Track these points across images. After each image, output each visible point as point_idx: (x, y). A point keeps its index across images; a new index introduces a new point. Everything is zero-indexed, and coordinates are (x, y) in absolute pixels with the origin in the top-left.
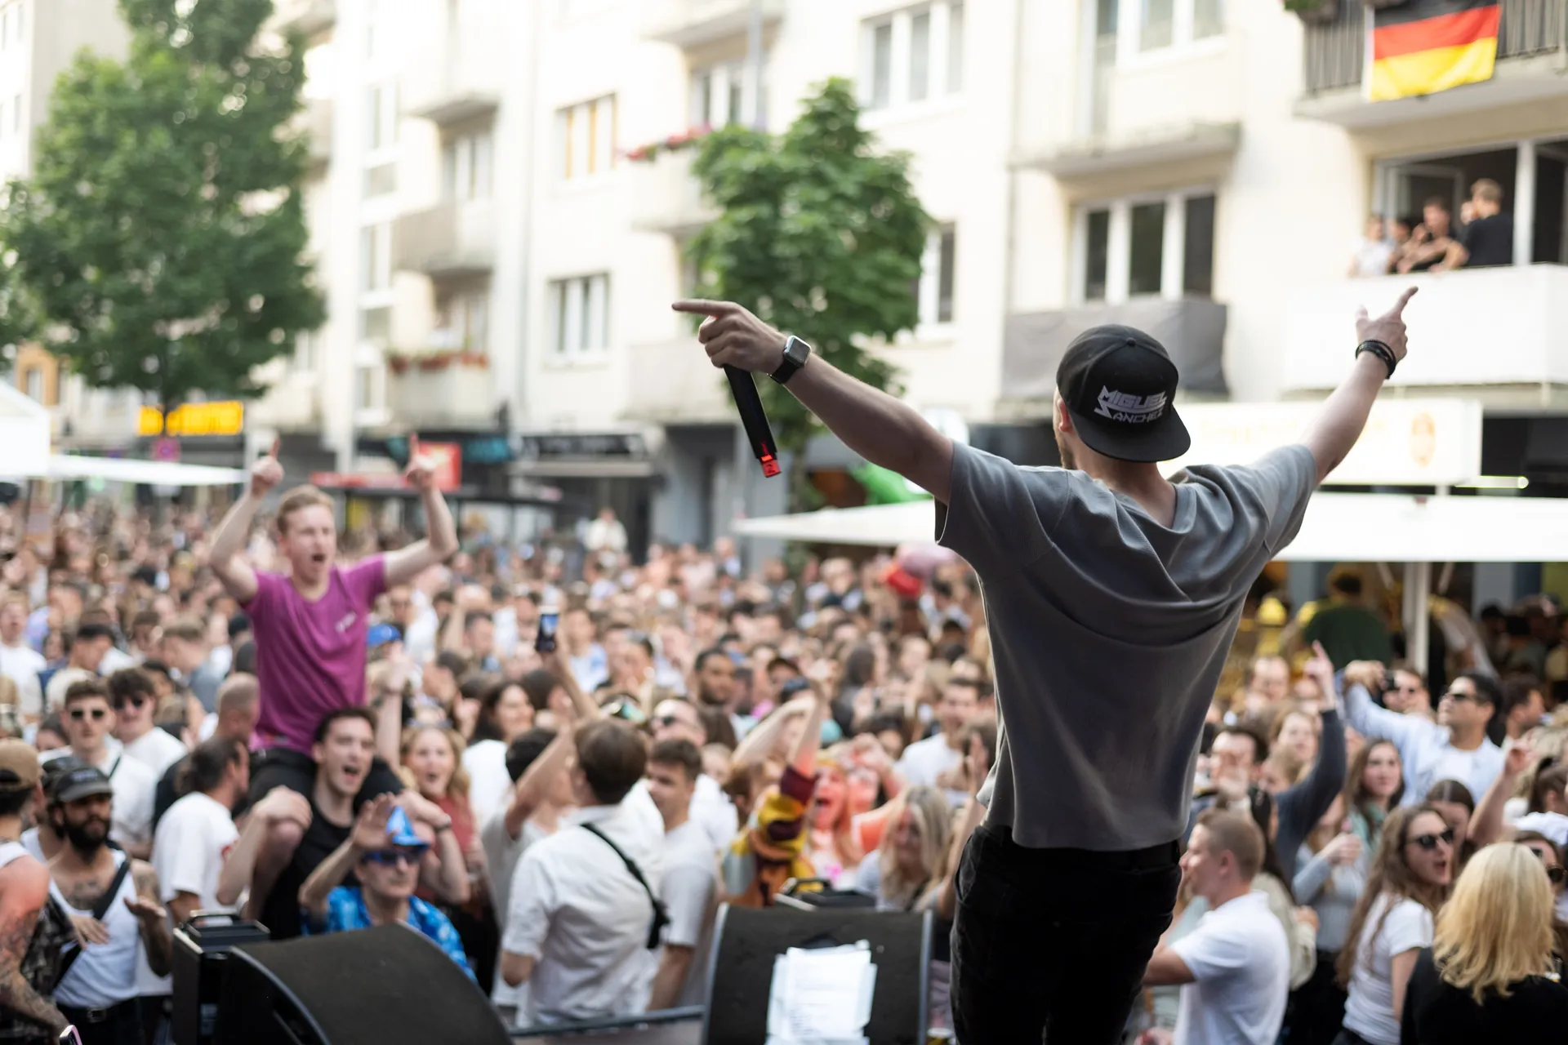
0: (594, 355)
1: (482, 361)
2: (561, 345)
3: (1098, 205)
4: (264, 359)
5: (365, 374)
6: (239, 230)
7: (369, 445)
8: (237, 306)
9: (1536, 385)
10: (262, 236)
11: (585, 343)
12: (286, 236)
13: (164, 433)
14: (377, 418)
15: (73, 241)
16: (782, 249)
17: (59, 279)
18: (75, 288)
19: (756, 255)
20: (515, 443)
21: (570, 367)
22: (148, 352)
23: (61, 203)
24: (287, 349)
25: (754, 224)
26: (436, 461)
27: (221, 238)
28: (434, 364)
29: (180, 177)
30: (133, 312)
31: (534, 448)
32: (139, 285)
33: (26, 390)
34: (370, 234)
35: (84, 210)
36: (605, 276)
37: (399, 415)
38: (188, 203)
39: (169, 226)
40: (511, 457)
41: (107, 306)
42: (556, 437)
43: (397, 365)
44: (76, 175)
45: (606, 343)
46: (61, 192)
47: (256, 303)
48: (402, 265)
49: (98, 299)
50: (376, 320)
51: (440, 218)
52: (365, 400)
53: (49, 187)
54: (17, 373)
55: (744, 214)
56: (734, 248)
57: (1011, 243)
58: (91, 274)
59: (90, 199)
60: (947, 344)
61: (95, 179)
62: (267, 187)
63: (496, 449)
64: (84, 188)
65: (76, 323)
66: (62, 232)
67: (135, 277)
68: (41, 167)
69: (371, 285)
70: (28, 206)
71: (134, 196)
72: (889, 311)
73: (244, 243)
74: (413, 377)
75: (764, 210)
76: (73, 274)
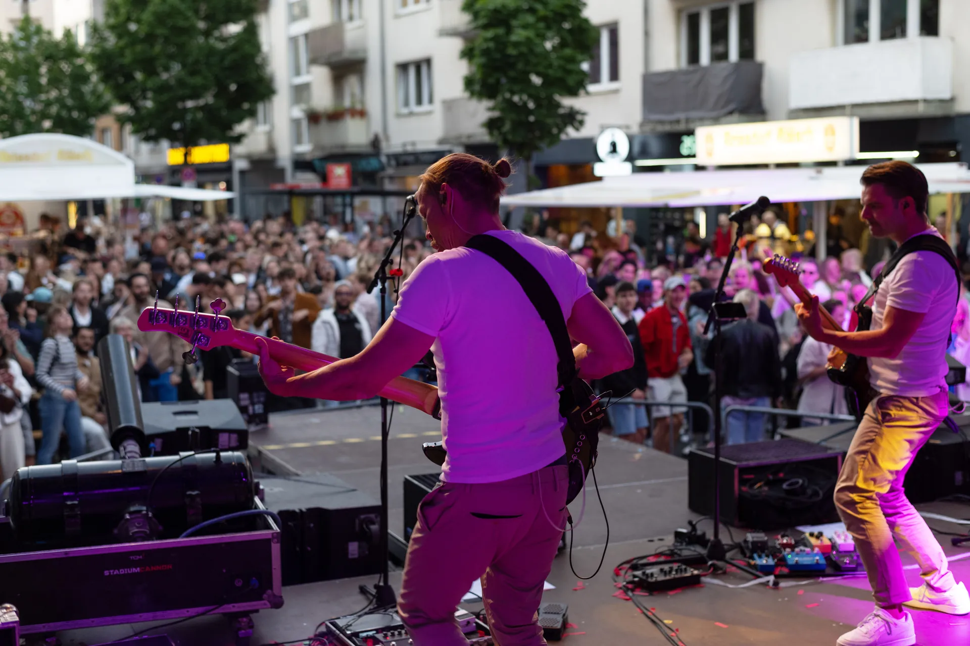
0: (425, 107)
1: (362, 114)
2: (406, 103)
3: (693, 10)
4: (240, 120)
5: (296, 122)
6: (221, 46)
7: (301, 164)
8: (222, 90)
9: (915, 102)
10: (234, 49)
11: (419, 101)
12: (247, 48)
13: (186, 163)
14: (305, 148)
15: (127, 59)
16: (512, 51)
17: (121, 80)
18: (132, 84)
19: (498, 56)
20: (384, 159)
21: (411, 114)
22: (174, 120)
23: (120, 36)
24: (252, 114)
25: (495, 39)
26: (339, 172)
27: (212, 51)
28: (335, 116)
29: (187, 19)
30: (165, 97)
31: (393, 162)
32: (167, 81)
33: (102, 141)
34: (294, 40)
35: (134, 39)
36: (428, 61)
37: (317, 147)
38: (190, 31)
39: (181, 46)
40: (382, 168)
41: (150, 94)
42: (406, 154)
43: (314, 118)
44: (129, 19)
45: (431, 101)
46: (119, 29)
47: (233, 87)
48: (314, 61)
49: (144, 90)
50: (300, 92)
51: (334, 31)
52: (298, 140)
53: (112, 28)
54: (97, 134)
55: (490, 34)
56: (486, 52)
57: (647, 34)
58: (139, 76)
59: (136, 32)
60: (616, 91)
61: (138, 21)
62: (235, 21)
63: (373, 163)
64: (133, 27)
65: (133, 104)
66: (121, 52)
67: (165, 76)
68: (108, 15)
69: (298, 73)
70: (103, 39)
71: (160, 31)
72: (571, 81)
73: (223, 54)
74: (324, 125)
75: (501, 31)
76: (130, 77)
